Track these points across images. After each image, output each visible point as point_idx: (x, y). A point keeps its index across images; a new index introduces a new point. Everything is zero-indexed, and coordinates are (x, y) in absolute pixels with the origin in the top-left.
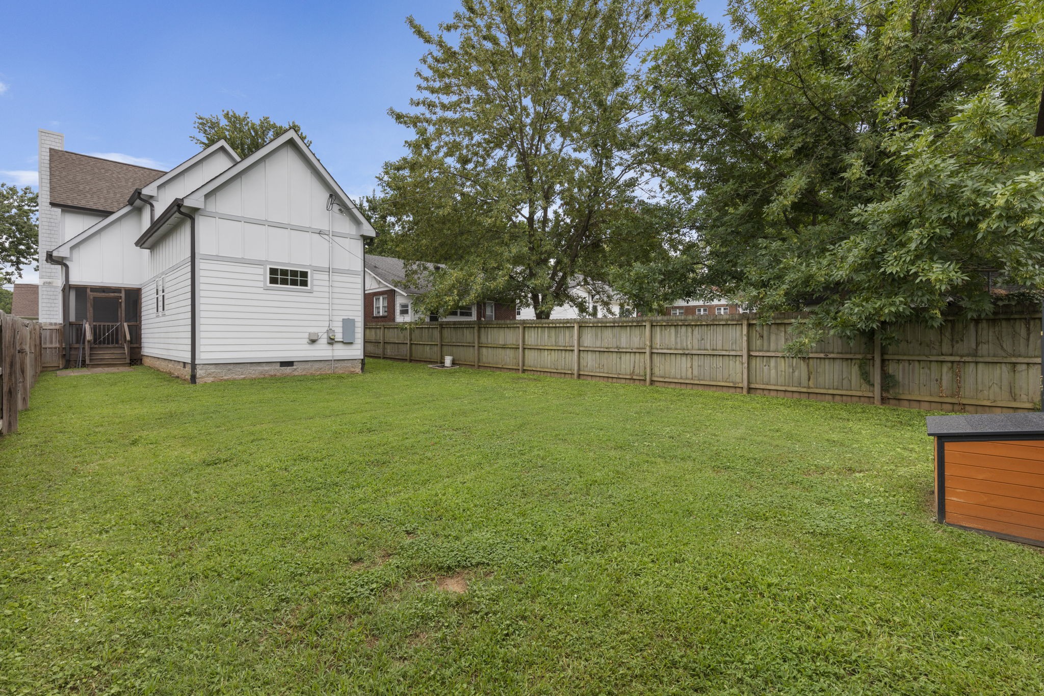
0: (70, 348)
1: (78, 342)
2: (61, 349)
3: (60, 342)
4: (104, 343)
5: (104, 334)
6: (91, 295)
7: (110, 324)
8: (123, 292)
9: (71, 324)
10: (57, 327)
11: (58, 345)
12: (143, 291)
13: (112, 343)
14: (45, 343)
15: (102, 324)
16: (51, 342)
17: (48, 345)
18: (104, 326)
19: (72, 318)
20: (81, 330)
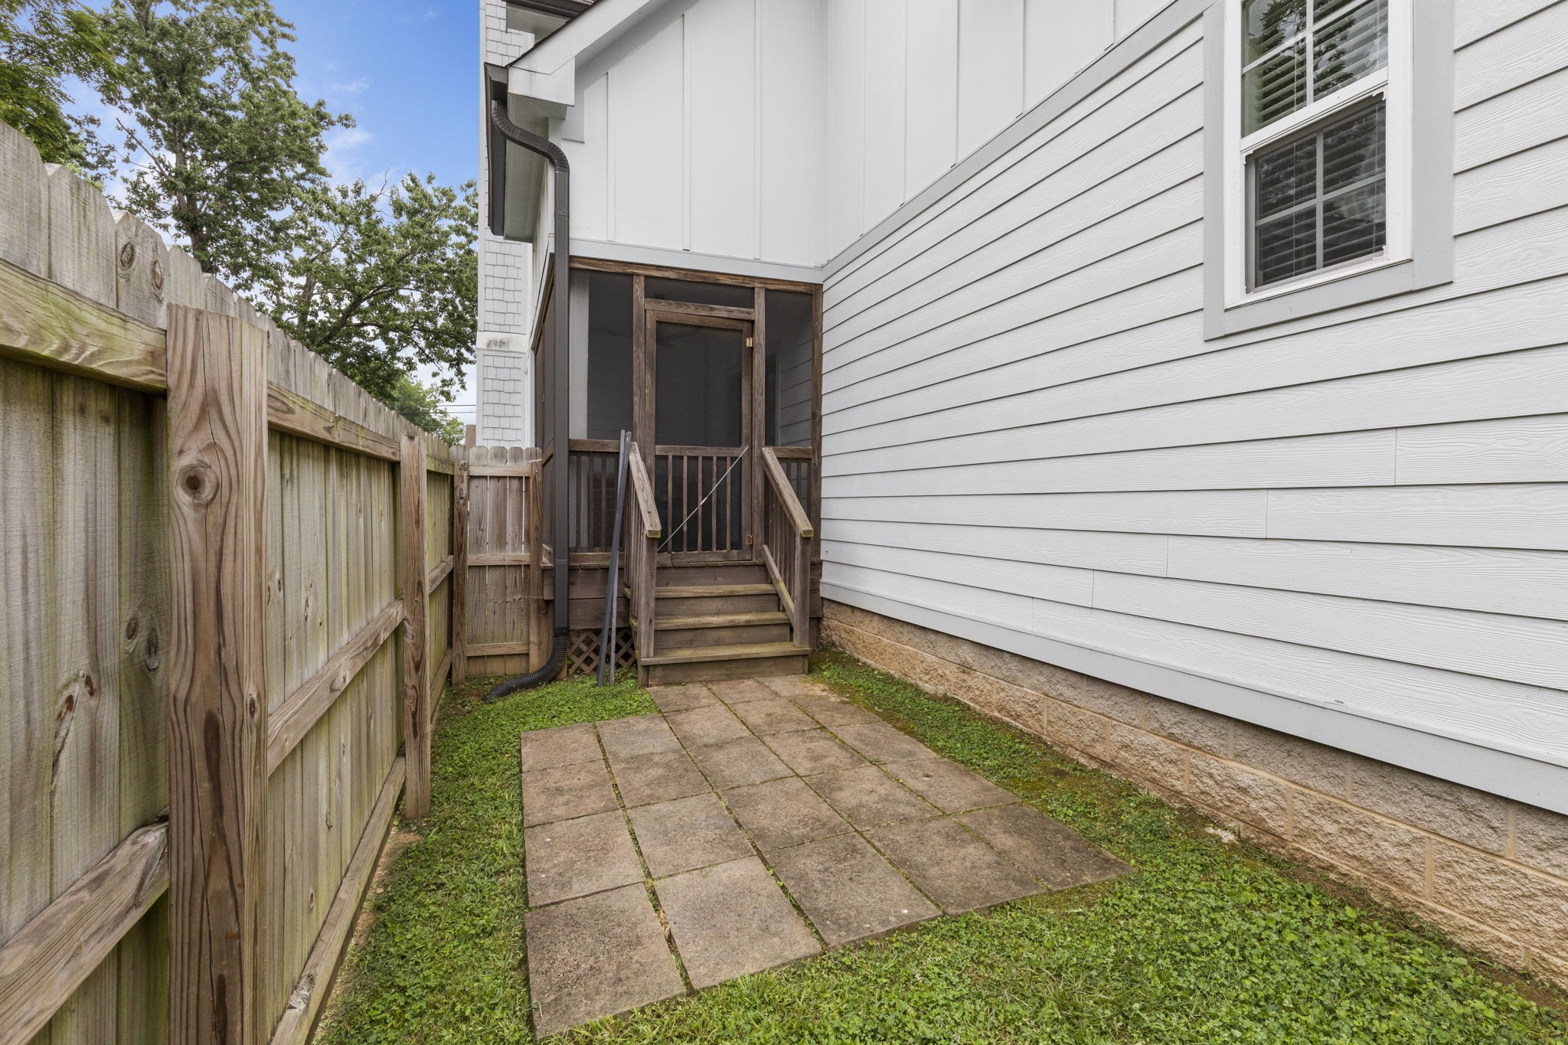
0: (572, 570)
1: (601, 538)
2: (535, 573)
3: (534, 540)
4: (692, 546)
5: (693, 503)
6: (647, 310)
7: (713, 452)
8: (760, 301)
9: (575, 452)
10: (523, 468)
11: (523, 555)
12: (828, 300)
13: (721, 546)
14: (479, 544)
15: (687, 451)
16: (501, 542)
17: (490, 556)
18: (693, 459)
19: (578, 428)
20: (612, 483)
